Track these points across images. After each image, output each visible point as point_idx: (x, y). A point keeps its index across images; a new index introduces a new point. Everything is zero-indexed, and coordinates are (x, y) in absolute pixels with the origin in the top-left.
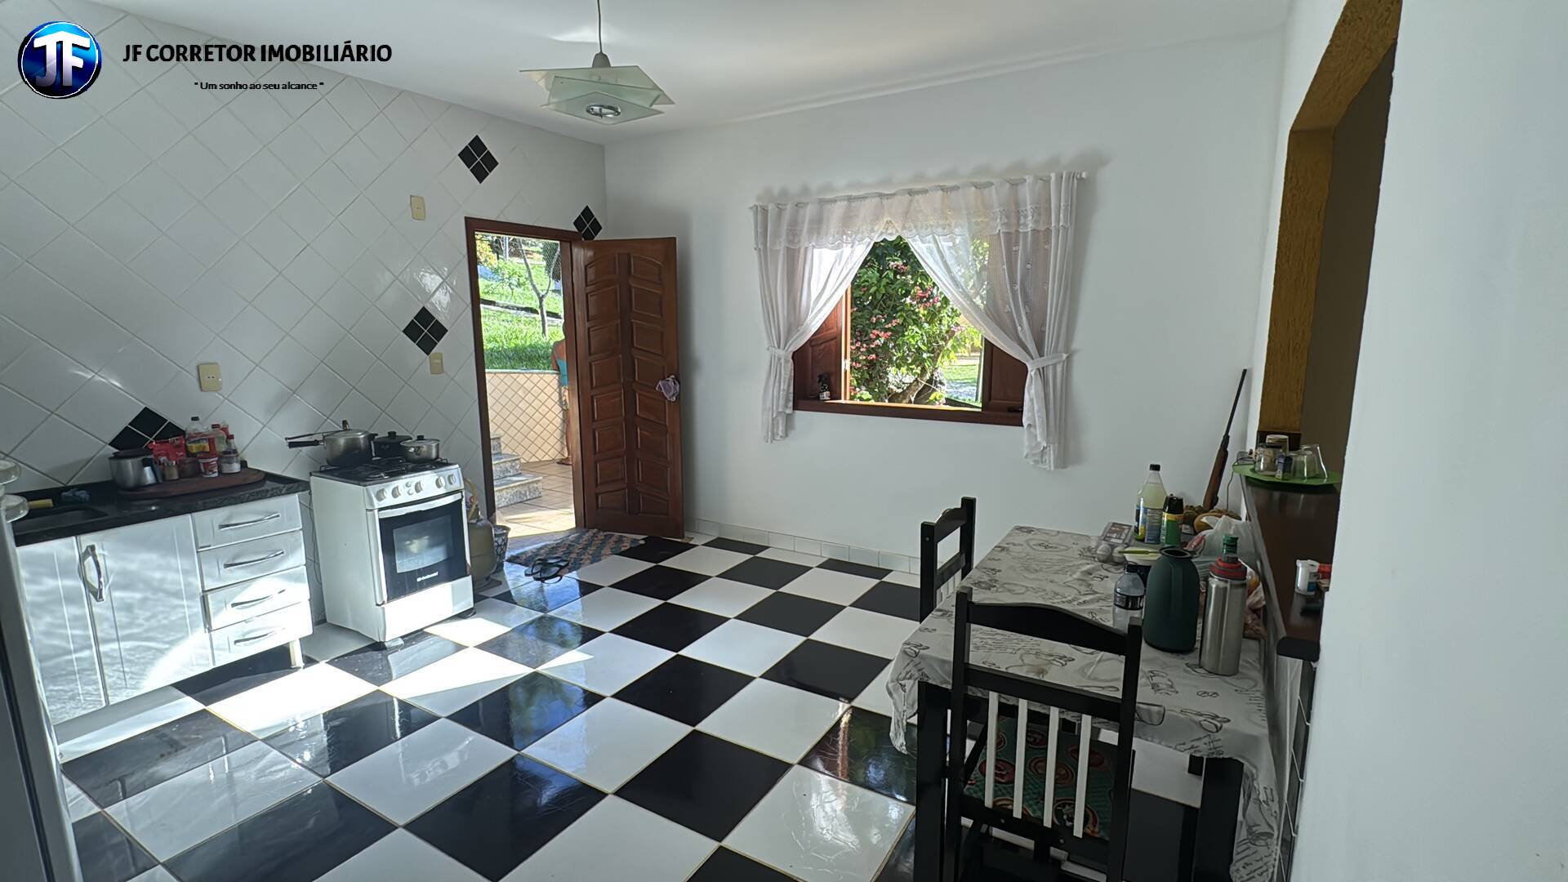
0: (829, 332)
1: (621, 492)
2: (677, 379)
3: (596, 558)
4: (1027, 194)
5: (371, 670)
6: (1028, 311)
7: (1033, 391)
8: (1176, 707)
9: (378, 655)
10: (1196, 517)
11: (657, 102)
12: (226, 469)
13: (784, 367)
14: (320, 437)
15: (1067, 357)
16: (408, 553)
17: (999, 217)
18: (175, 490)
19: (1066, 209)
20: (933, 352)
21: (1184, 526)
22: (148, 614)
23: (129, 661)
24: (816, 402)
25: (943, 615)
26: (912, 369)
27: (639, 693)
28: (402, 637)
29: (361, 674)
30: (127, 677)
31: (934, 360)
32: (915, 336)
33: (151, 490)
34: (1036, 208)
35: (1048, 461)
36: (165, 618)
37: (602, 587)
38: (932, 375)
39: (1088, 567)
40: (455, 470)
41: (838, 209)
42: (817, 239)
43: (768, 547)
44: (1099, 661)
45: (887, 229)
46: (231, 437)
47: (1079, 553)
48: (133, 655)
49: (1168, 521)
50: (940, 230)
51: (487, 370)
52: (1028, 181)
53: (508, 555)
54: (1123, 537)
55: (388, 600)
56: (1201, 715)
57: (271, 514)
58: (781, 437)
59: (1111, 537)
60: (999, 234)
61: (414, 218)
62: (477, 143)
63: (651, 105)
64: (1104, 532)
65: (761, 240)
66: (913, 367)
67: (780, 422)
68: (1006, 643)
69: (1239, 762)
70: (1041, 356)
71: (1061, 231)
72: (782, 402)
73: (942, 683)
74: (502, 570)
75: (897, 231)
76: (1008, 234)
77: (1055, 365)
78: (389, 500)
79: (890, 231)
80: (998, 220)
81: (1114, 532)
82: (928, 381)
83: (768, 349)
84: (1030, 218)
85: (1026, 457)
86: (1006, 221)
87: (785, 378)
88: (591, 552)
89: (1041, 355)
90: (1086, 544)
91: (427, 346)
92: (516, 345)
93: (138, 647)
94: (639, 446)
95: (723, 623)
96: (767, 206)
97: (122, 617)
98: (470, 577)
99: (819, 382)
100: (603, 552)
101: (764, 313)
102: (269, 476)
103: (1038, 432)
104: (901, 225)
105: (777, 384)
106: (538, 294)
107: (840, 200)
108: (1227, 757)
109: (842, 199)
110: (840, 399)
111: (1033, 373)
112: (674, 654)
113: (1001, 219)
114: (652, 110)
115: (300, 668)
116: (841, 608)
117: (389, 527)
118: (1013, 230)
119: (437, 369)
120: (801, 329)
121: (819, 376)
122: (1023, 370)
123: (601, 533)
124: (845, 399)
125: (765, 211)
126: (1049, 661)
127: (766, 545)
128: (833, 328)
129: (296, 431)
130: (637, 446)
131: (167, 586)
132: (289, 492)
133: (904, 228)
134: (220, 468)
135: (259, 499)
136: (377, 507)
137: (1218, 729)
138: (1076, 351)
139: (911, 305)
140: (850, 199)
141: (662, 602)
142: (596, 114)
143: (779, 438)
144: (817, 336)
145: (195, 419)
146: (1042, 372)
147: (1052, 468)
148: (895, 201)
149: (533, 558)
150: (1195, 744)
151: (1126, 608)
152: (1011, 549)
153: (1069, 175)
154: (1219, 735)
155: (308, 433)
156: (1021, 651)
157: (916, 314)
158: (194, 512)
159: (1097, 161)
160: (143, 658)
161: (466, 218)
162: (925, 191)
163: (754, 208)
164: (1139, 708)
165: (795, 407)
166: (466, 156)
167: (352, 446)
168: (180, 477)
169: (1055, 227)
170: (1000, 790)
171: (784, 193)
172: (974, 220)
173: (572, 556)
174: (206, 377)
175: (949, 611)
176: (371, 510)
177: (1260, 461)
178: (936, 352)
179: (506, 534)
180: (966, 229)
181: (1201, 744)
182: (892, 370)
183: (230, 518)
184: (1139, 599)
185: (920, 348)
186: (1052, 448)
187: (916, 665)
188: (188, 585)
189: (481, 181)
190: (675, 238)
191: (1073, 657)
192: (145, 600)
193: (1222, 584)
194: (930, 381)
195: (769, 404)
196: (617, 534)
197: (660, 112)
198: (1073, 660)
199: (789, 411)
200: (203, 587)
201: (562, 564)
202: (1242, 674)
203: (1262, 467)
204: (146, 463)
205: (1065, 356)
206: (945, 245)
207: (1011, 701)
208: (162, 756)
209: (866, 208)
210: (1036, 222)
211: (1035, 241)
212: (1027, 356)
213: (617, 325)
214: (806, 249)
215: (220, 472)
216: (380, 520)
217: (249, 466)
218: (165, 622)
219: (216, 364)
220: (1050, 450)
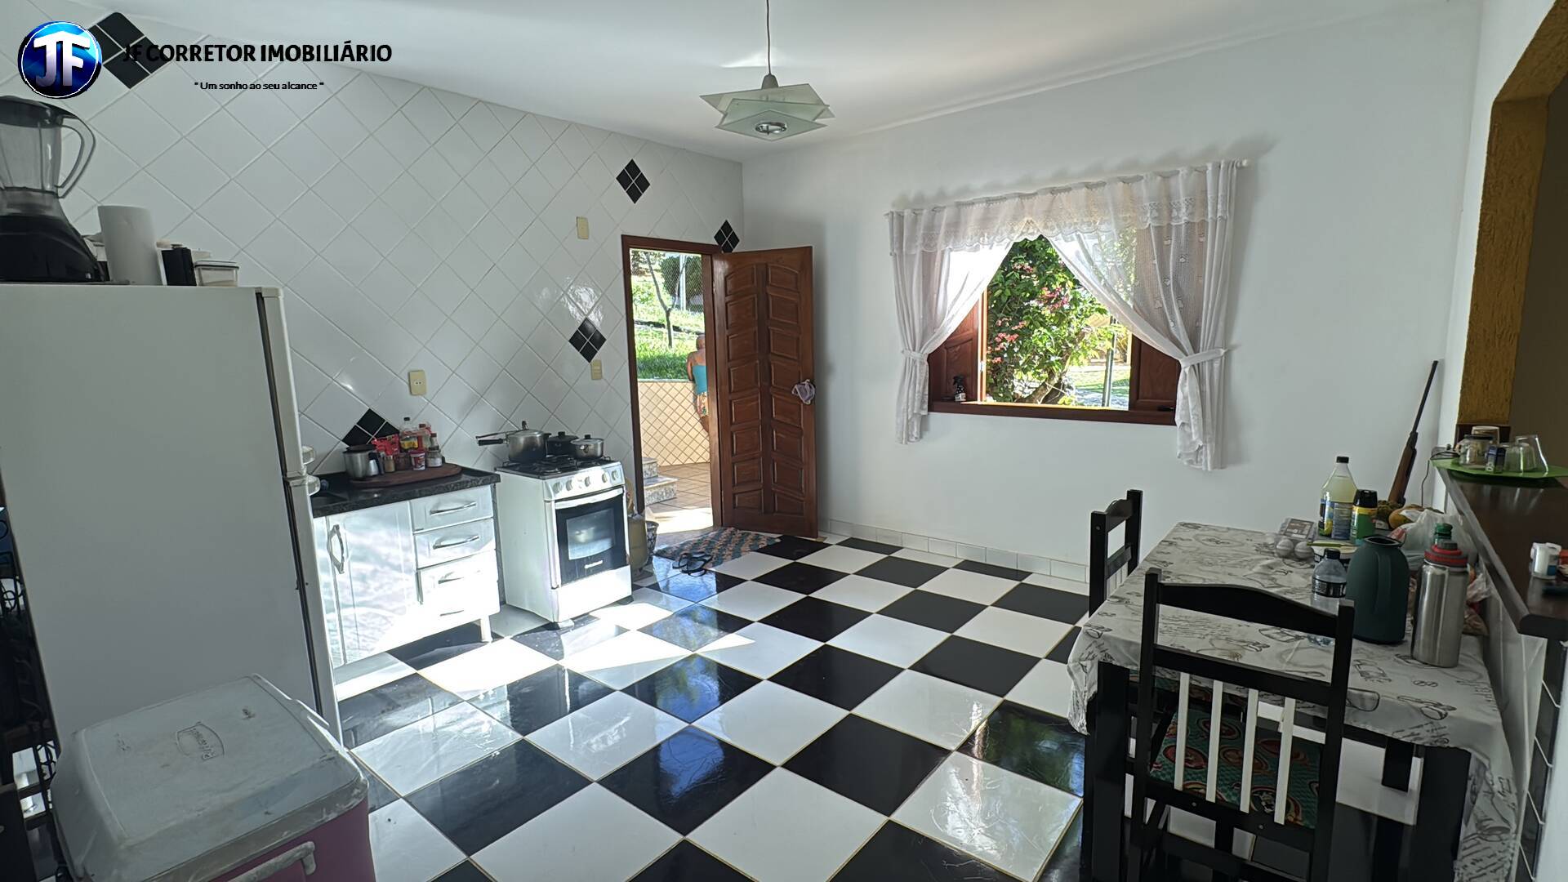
0: (965, 334)
1: (757, 492)
2: (812, 382)
3: (736, 554)
4: (1180, 186)
5: (549, 647)
6: (1182, 306)
7: (1187, 389)
8: (1393, 694)
9: (552, 634)
10: (1391, 512)
11: (821, 116)
12: (431, 464)
13: (920, 370)
14: (503, 437)
15: (1225, 353)
16: (577, 543)
17: (1149, 211)
18: (395, 480)
19: (1225, 196)
20: (1061, 355)
21: (1378, 522)
22: (377, 584)
23: (363, 625)
24: (952, 404)
25: (1119, 601)
26: (1039, 373)
27: (793, 677)
28: (573, 619)
29: (540, 649)
30: (361, 638)
31: (1063, 363)
32: (1042, 339)
33: (375, 480)
34: (1191, 199)
35: (1204, 461)
36: (390, 589)
37: (744, 581)
38: (1060, 379)
39: (1269, 561)
40: (616, 466)
41: (976, 212)
42: (954, 242)
43: (901, 548)
44: (1297, 649)
45: (1028, 229)
46: (434, 435)
47: (1255, 548)
48: (365, 620)
49: (1360, 515)
50: (1085, 228)
51: (639, 380)
52: (1181, 173)
53: (656, 550)
54: (1306, 532)
55: (562, 584)
56: (1422, 702)
57: (469, 503)
58: (916, 438)
59: (1292, 533)
60: (1149, 228)
61: (579, 238)
62: (632, 167)
63: (814, 120)
64: (1283, 527)
65: (897, 245)
66: (1040, 371)
67: (915, 423)
68: (1192, 629)
69: (1466, 751)
70: (1195, 353)
71: (1218, 223)
72: (917, 404)
73: (1127, 664)
74: (651, 563)
75: (1038, 231)
76: (1159, 229)
77: (1211, 362)
78: (563, 493)
79: (1031, 231)
80: (1148, 215)
81: (1294, 528)
82: (1055, 385)
83: (903, 352)
84: (1184, 210)
85: (1179, 457)
86: (1157, 215)
87: (920, 380)
88: (731, 549)
89: (1196, 350)
90: (1262, 541)
91: (589, 354)
92: (645, 357)
93: (369, 613)
94: (775, 448)
95: (865, 618)
96: (903, 213)
97: (358, 586)
98: (629, 567)
99: (954, 384)
100: (742, 549)
101: (898, 313)
102: (465, 470)
103: (1193, 431)
104: (1043, 225)
105: (912, 387)
106: (665, 308)
107: (979, 203)
108: (1451, 746)
109: (980, 201)
110: (976, 400)
111: (1187, 370)
112: (823, 644)
113: (1151, 212)
114: (816, 123)
115: (487, 642)
116: (980, 608)
117: (564, 516)
118: (1165, 223)
119: (597, 376)
120: (937, 331)
121: (954, 378)
122: (1176, 367)
123: (738, 531)
124: (981, 400)
125: (901, 216)
126: (1242, 646)
127: (899, 545)
128: (968, 330)
129: (485, 431)
130: (773, 448)
131: (391, 561)
132: (484, 484)
133: (1046, 227)
134: (426, 462)
135: (461, 489)
136: (554, 498)
137: (1443, 716)
138: (1235, 347)
139: (1037, 308)
140: (989, 201)
141: (805, 596)
142: (764, 131)
143: (913, 440)
144: (954, 338)
145: (407, 419)
146: (1197, 369)
147: (1209, 469)
148: (1036, 201)
149: (678, 553)
150: (1416, 731)
151: (1327, 595)
152: (1179, 544)
153: (1228, 164)
154: (1442, 723)
155: (493, 433)
156: (1210, 637)
157: (1043, 316)
158: (411, 498)
159: (1259, 147)
160: (373, 623)
161: (623, 236)
162: (1068, 189)
163: (890, 215)
164: (1350, 693)
165: (930, 409)
166: (623, 179)
167: (530, 445)
168: (396, 470)
169: (1211, 218)
170: (1191, 775)
171: (920, 199)
172: (1121, 216)
173: (714, 551)
174: (415, 382)
175: (1125, 599)
176: (549, 502)
177: (1465, 453)
178: (1065, 354)
179: (655, 529)
180: (1113, 225)
181: (1422, 732)
182: (1018, 375)
183: (438, 504)
184: (1342, 586)
185: (1047, 351)
186: (1208, 448)
187: (1099, 646)
188: (407, 560)
189: (635, 201)
190: (811, 247)
191: (1269, 644)
192: (375, 571)
193: (1439, 572)
194: (1058, 385)
195: (904, 406)
196: (753, 533)
197: (824, 126)
198: (1268, 646)
199: (925, 413)
200: (417, 565)
201: (707, 559)
202: (1462, 666)
203: (1468, 459)
204: (371, 457)
205: (1223, 351)
206: (1090, 243)
207: (1204, 682)
208: (383, 712)
209: (1007, 208)
210: (1191, 214)
211: (1189, 235)
212: (1181, 352)
213: (755, 332)
214: (943, 253)
215: (426, 466)
216: (557, 511)
217: (447, 461)
218: (389, 592)
219: (422, 371)
220: (1206, 449)
